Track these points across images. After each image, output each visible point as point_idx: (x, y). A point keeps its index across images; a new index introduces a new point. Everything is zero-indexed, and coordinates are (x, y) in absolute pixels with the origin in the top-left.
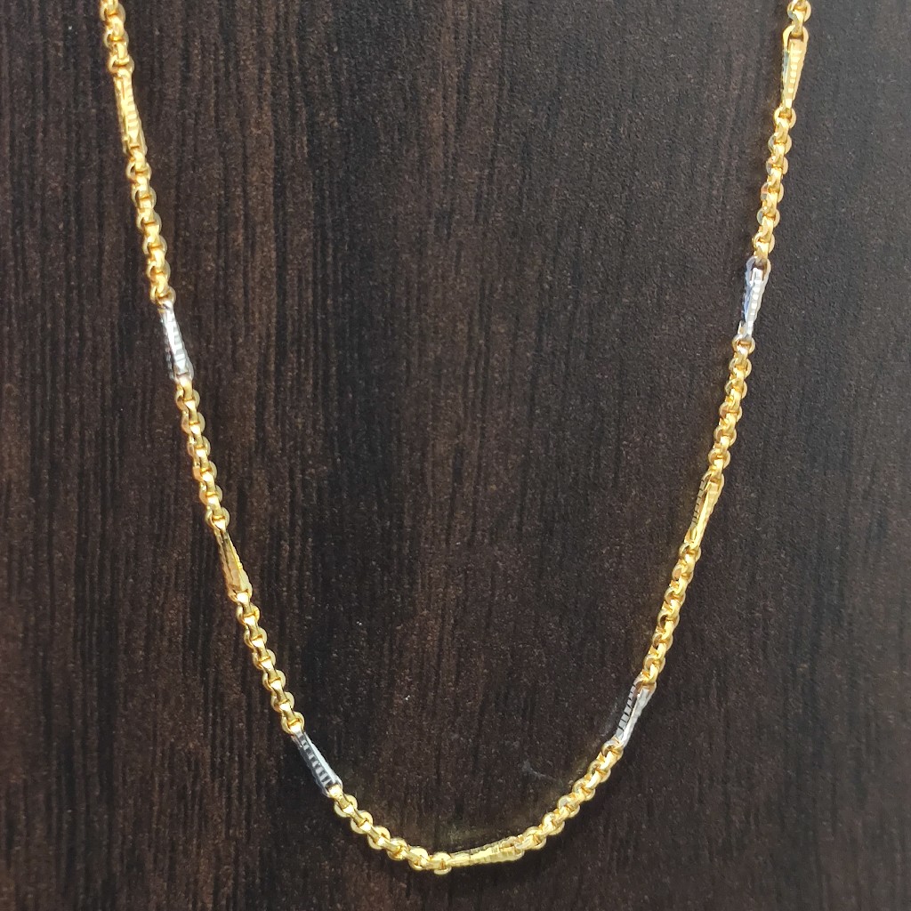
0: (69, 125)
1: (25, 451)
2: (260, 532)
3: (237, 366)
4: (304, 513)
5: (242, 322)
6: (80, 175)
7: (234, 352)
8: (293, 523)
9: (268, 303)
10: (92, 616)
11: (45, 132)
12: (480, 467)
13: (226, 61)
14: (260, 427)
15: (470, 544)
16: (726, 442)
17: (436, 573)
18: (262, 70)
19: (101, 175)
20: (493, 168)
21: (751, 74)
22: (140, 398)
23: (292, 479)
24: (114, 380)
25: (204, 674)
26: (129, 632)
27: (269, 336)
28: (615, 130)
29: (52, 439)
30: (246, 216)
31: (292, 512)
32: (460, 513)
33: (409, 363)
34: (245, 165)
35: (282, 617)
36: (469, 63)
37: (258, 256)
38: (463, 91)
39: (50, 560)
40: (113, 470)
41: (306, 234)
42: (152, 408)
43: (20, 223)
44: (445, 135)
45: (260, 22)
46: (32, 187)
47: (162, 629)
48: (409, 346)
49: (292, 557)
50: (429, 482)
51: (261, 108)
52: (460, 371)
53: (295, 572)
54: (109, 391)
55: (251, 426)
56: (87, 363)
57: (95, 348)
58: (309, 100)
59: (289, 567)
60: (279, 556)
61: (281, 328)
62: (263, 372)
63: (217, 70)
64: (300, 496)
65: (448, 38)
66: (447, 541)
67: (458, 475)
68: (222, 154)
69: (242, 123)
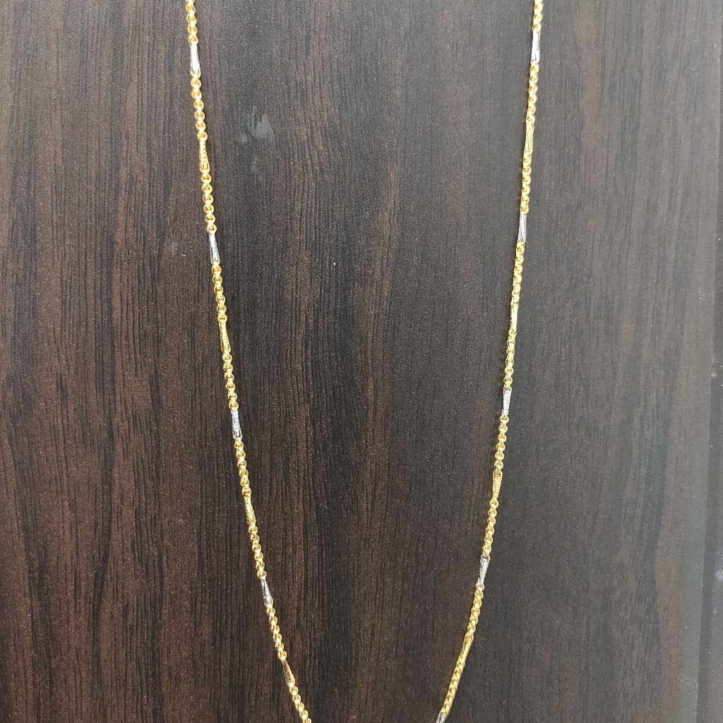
0: (227, 511)
1: (211, 629)
2: (298, 657)
3: (289, 596)
4: (315, 649)
5: (291, 580)
6: (231, 529)
7: (288, 591)
8: (311, 654)
9: (301, 573)
10: (235, 689)
11: (219, 513)
12: (381, 632)
13: (286, 486)
14: (298, 619)
15: (377, 660)
16: (474, 623)
17: (364, 671)
18: (299, 489)
19: (239, 528)
20: (385, 522)
21: (481, 486)
22: (253, 609)
23: (310, 637)
24: (244, 602)
25: (277, 709)
26: (249, 695)
27: (301, 585)
28: (431, 507)
29: (221, 624)
30: (293, 542)
31: (310, 650)
32: (373, 649)
33: (354, 593)
34: (292, 523)
35: (306, 688)
36: (376, 484)
37: (297, 557)
38: (374, 495)
39: (220, 668)
40: (243, 635)
41: (315, 548)
42: (258, 612)
43: (209, 547)
44: (367, 511)
45: (298, 472)
46: (214, 533)
47: (262, 693)
48: (354, 588)
49: (310, 666)
50: (362, 636)
51: (298, 503)
52: (373, 597)
53: (311, 671)
54: (242, 607)
55: (295, 619)
56: (234, 597)
57: (237, 591)
58: (316, 499)
59: (310, 670)
60: (305, 665)
61: (306, 582)
62: (299, 599)
63: (282, 489)
64: (313, 643)
65: (369, 476)
66: (369, 658)
67: (372, 635)
68: (284, 520)
69: (291, 508)
